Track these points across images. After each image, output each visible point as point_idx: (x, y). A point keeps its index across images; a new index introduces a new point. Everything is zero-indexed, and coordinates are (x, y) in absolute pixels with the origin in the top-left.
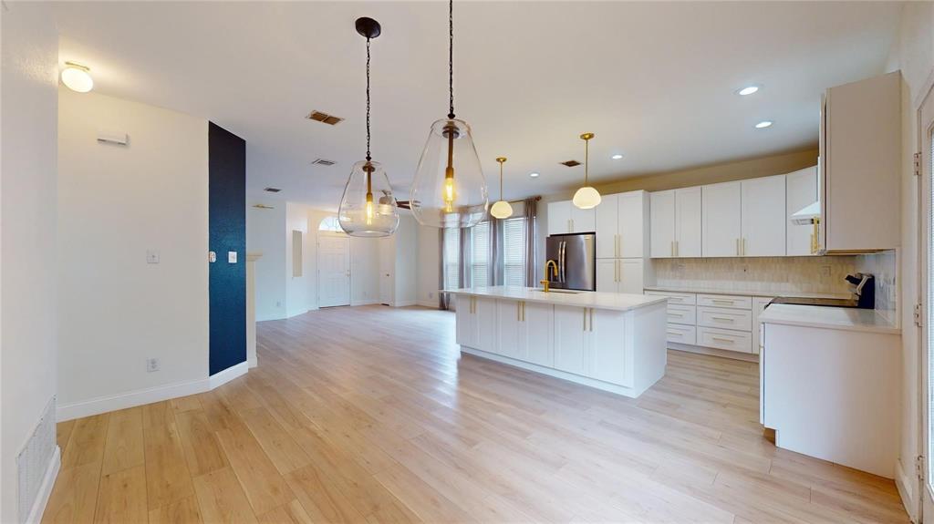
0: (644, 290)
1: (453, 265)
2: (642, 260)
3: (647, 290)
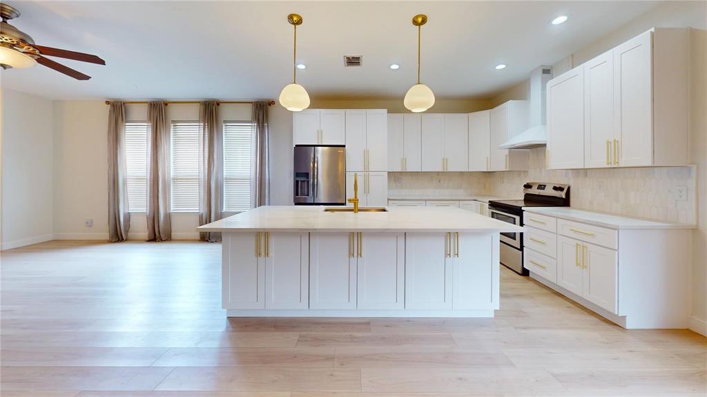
0: (388, 199)
1: (138, 179)
2: (387, 173)
3: (390, 200)
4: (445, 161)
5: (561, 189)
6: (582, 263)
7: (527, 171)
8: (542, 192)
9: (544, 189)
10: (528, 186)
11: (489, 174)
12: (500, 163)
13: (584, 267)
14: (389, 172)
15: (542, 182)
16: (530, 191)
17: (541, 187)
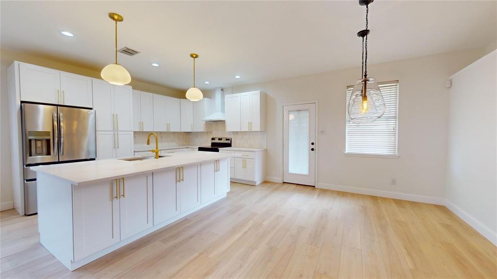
0: (134, 152)
2: (133, 132)
3: (136, 152)
4: (168, 125)
5: (229, 140)
6: (244, 166)
7: (211, 132)
8: (221, 141)
9: (221, 140)
10: (213, 139)
11: (188, 133)
12: (201, 128)
13: (245, 168)
14: (134, 132)
15: (220, 137)
16: (214, 141)
17: (220, 139)
